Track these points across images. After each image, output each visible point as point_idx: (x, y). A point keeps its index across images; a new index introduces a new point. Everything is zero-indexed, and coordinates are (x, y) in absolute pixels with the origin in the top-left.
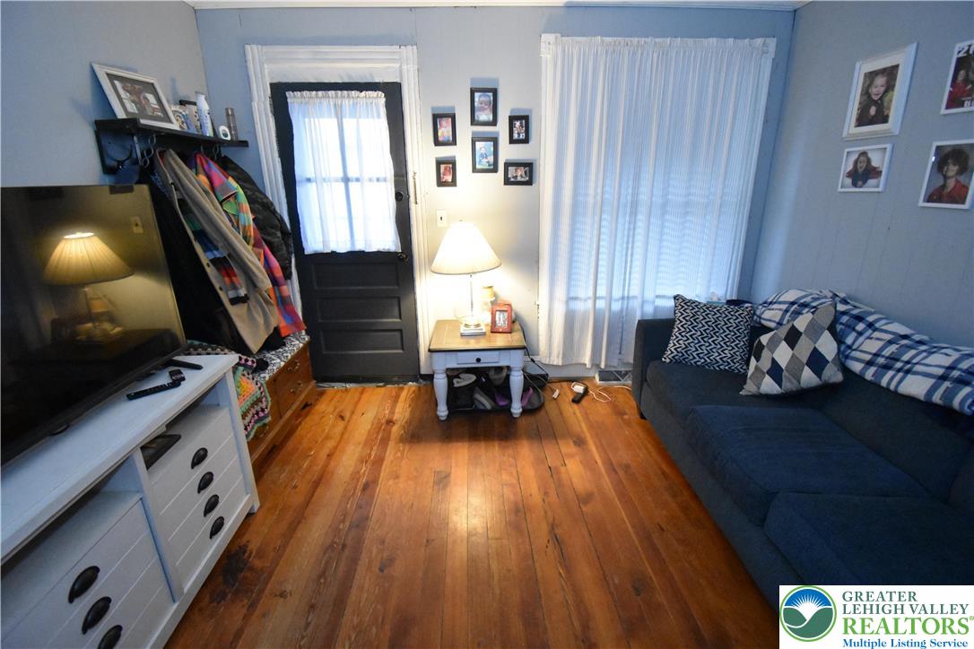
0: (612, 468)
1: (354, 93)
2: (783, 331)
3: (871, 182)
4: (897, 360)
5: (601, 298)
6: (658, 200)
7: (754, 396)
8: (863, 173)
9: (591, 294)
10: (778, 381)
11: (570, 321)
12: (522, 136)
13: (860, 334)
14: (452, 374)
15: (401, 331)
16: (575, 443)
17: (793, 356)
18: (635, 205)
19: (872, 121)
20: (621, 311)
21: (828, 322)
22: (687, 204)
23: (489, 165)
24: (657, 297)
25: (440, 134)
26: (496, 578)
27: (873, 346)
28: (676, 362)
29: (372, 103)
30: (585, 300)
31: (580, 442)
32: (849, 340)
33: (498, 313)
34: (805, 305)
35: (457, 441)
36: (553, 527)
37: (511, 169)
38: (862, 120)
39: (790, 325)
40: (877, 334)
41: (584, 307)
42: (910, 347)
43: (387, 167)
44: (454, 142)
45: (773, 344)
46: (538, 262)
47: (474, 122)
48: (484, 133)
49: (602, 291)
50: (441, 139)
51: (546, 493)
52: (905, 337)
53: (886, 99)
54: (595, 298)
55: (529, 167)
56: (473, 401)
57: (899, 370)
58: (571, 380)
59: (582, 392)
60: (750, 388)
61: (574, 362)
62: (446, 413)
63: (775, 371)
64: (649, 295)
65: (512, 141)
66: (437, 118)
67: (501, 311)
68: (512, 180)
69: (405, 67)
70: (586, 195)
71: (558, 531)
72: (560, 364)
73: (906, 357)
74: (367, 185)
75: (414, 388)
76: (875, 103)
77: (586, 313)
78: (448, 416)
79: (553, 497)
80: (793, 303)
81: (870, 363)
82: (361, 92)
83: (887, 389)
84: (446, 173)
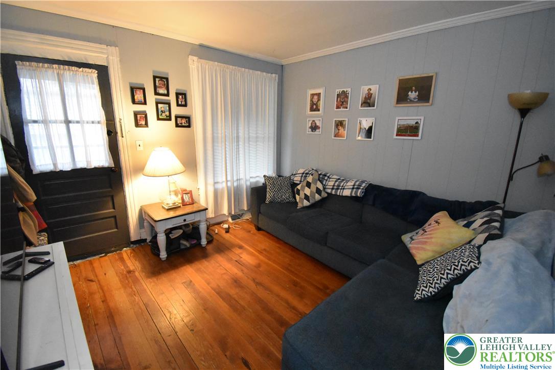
0: (260, 252)
1: (74, 68)
2: (305, 183)
3: (317, 130)
4: (340, 186)
5: (229, 181)
6: (247, 136)
7: (302, 208)
8: (314, 128)
9: (224, 179)
10: (308, 201)
11: (216, 193)
12: (183, 103)
13: (326, 180)
14: (168, 232)
15: (115, 217)
16: (239, 248)
17: (311, 191)
18: (238, 137)
19: (314, 111)
20: (237, 186)
21: (317, 178)
22: (257, 137)
23: (167, 117)
24: (251, 177)
25: (136, 97)
26: (246, 306)
27: (331, 183)
28: (271, 202)
29: (87, 76)
30: (222, 183)
31: (241, 247)
32: (324, 183)
33: (184, 195)
34: (307, 174)
35: (182, 266)
36: (254, 280)
37: (179, 120)
38: (312, 110)
39: (306, 181)
40: (331, 180)
41: (222, 186)
42: (342, 182)
43: (100, 115)
44: (145, 103)
45: (303, 188)
46: (196, 166)
47: (156, 93)
48: (162, 100)
49: (229, 178)
50: (136, 101)
51: (242, 270)
52: (339, 179)
53: (318, 104)
54: (227, 181)
55: (188, 119)
56: (180, 244)
57: (341, 189)
58: (219, 224)
59: (227, 227)
60: (300, 206)
61: (219, 214)
62: (166, 256)
63: (307, 197)
64: (248, 178)
65: (178, 105)
66: (133, 90)
67: (185, 194)
68: (180, 125)
69: (111, 58)
70: (217, 133)
71: (256, 281)
72: (213, 216)
73: (342, 185)
74: (86, 125)
75: (129, 251)
76: (315, 104)
77: (223, 189)
78: (167, 257)
79: (245, 270)
80: (303, 173)
81: (333, 189)
82: (80, 68)
83: (340, 195)
84: (140, 120)
